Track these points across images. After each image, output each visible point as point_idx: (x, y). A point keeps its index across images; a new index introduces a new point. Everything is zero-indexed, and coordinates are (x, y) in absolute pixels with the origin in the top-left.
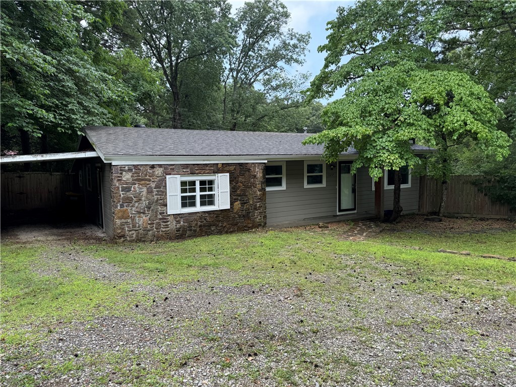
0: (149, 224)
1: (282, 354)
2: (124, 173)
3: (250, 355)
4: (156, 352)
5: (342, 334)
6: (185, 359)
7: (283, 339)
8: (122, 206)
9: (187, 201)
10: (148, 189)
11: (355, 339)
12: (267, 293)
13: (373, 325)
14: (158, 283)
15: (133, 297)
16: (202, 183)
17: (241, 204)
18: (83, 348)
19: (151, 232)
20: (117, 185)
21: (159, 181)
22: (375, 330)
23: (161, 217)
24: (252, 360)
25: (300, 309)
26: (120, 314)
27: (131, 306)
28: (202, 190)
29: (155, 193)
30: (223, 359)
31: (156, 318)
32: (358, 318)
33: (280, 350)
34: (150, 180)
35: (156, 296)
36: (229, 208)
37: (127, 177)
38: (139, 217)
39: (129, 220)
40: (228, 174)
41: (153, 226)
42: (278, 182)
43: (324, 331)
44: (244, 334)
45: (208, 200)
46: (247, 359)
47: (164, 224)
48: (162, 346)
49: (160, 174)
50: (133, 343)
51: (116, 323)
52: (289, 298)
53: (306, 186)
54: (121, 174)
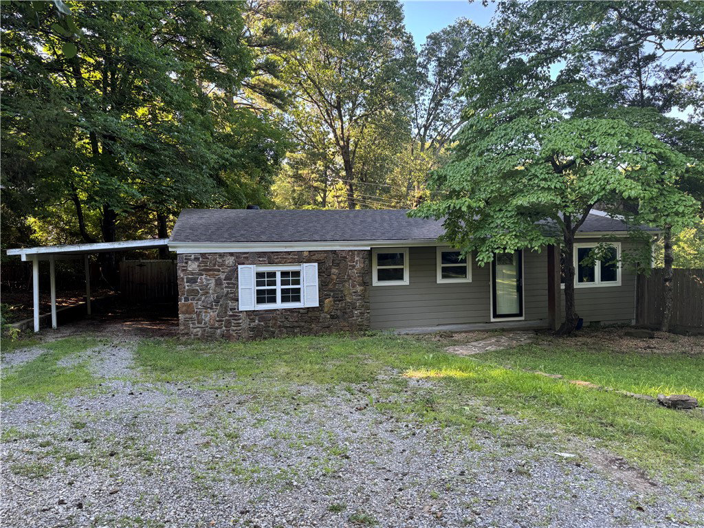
0: (217, 321)
2: (190, 262)
8: (186, 299)
10: (216, 280)
16: (284, 274)
17: (334, 301)
19: (219, 331)
20: (182, 275)
21: (230, 271)
23: (231, 313)
28: (283, 283)
29: (224, 286)
34: (219, 271)
36: (318, 305)
37: (193, 266)
38: (206, 312)
39: (194, 316)
40: (316, 264)
41: (222, 324)
42: (398, 275)
47: (235, 322)
49: (231, 263)
53: (440, 280)
54: (187, 263)
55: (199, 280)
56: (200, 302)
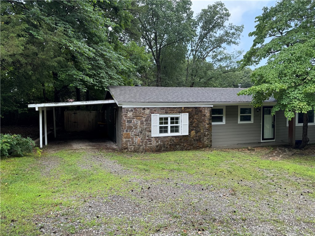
0: (141, 142)
1: (220, 232)
2: (128, 112)
3: (199, 230)
4: (142, 221)
5: (263, 223)
6: (159, 227)
7: (222, 222)
8: (127, 131)
9: (163, 130)
10: (141, 121)
11: (273, 228)
12: (211, 191)
13: (286, 219)
14: (145, 178)
15: (130, 185)
16: (172, 119)
17: (196, 132)
18: (102, 213)
19: (142, 147)
20: (125, 119)
21: (147, 117)
22: (288, 224)
23: (147, 138)
24: (201, 233)
25: (234, 204)
26: (122, 195)
27: (129, 190)
28: (172, 123)
29: (144, 124)
30: (182, 230)
31: (143, 199)
32: (275, 214)
33: (220, 229)
34: (142, 117)
35: (143, 186)
36: (188, 134)
37: (130, 114)
38: (136, 138)
39: (130, 139)
40: (188, 114)
41: (143, 144)
42: (220, 119)
43: (250, 220)
44: (196, 216)
45: (175, 129)
46: (197, 233)
47: (149, 142)
48: (145, 217)
49: (148, 113)
50: (129, 213)
51: (120, 200)
52: (226, 196)
53: (239, 122)
54: (127, 113)
55: (133, 121)
56: (133, 133)
